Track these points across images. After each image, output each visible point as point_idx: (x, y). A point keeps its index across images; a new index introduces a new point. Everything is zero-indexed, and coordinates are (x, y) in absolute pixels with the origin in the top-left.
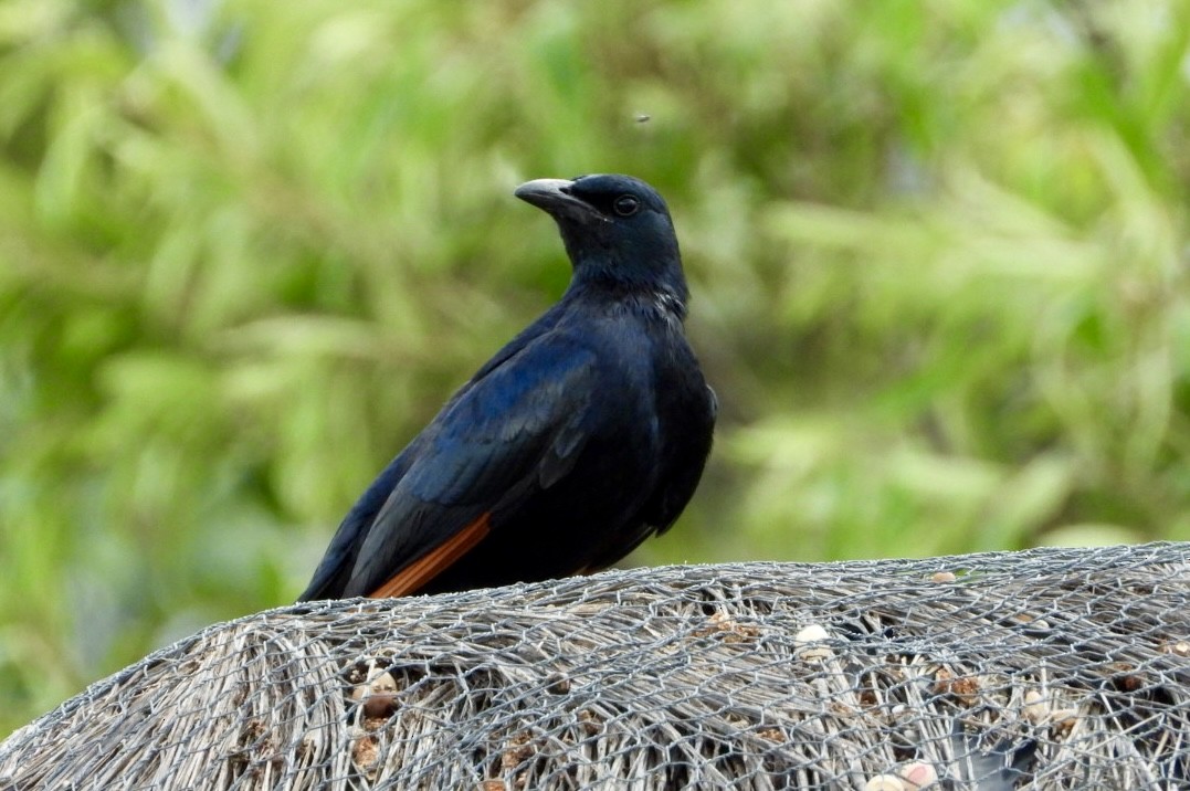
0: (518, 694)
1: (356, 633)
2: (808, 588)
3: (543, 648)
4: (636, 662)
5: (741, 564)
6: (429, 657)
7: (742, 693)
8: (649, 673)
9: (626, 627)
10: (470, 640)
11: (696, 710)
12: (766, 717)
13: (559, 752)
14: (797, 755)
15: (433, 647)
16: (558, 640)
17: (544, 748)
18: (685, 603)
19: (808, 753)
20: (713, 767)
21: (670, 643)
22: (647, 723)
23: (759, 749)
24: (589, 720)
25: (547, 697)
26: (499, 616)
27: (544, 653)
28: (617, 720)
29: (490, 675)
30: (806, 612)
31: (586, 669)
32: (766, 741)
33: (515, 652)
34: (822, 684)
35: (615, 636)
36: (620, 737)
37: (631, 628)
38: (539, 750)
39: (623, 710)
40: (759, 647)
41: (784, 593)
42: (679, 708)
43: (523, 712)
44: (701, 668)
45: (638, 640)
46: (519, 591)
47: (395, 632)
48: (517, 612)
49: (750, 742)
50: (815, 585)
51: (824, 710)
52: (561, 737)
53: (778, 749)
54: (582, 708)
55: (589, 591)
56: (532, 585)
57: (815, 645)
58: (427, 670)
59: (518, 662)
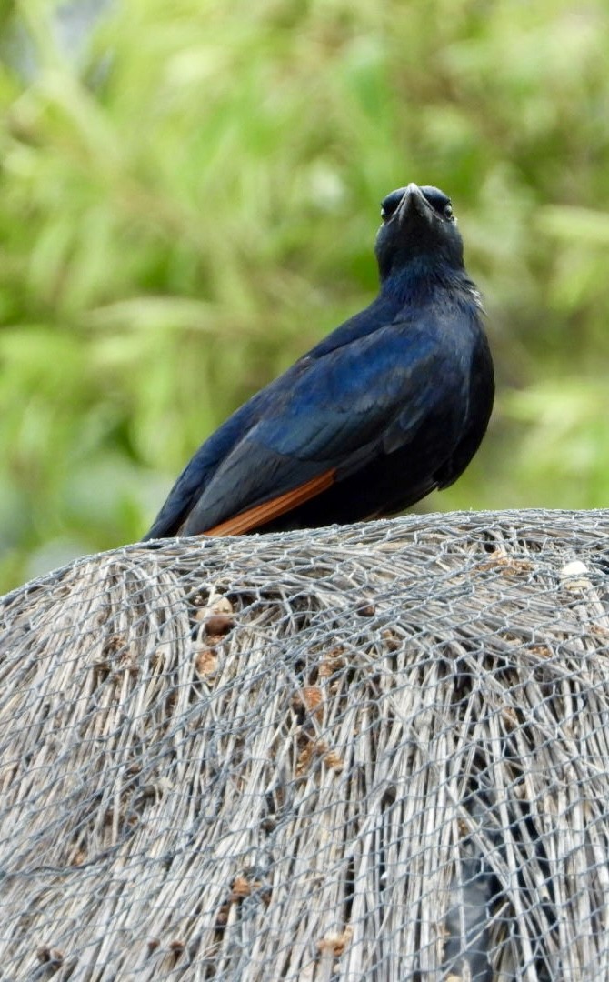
0: (332, 616)
1: (199, 565)
2: (571, 531)
3: (354, 579)
4: (430, 591)
5: (517, 511)
6: (260, 585)
7: (516, 617)
8: (440, 599)
9: (421, 562)
10: (293, 572)
11: (479, 630)
12: (536, 637)
13: (366, 664)
14: (561, 668)
15: (262, 577)
16: (366, 572)
17: (353, 661)
18: (470, 543)
19: (570, 667)
20: (492, 678)
21: (458, 575)
22: (438, 641)
23: (530, 663)
24: (391, 638)
25: (356, 619)
26: (316, 552)
27: (354, 583)
28: (414, 638)
29: (309, 600)
30: (570, 550)
31: (388, 596)
32: (537, 657)
33: (330, 581)
34: (582, 610)
35: (412, 569)
36: (416, 653)
37: (426, 563)
38: (350, 662)
39: (418, 630)
40: (531, 579)
41: (552, 535)
42: (465, 629)
43: (336, 631)
44: (483, 596)
45: (432, 572)
46: (334, 531)
47: (232, 564)
48: (332, 549)
49: (523, 657)
50: (577, 528)
51: (584, 632)
52: (367, 652)
53: (546, 663)
54: (385, 629)
55: (392, 532)
56: (345, 527)
57: (576, 578)
58: (258, 596)
59: (331, 589)
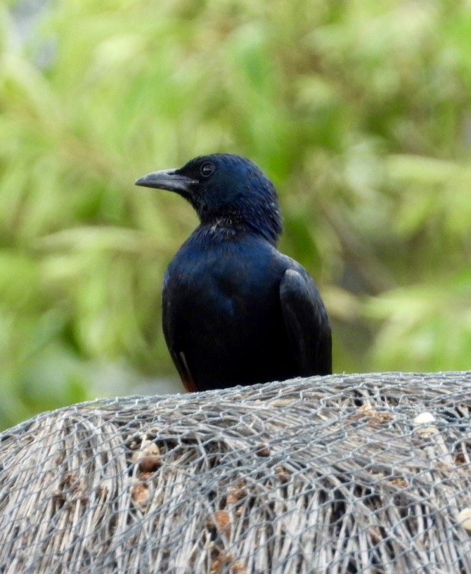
0: (237, 457)
1: (133, 418)
2: (421, 389)
3: (254, 427)
4: (312, 436)
5: (379, 374)
6: (181, 433)
7: (380, 456)
8: (321, 443)
9: (306, 414)
10: (206, 423)
11: (351, 466)
12: (396, 471)
13: (263, 494)
14: (415, 495)
15: (182, 427)
16: (263, 422)
17: (254, 491)
18: (343, 399)
19: (422, 494)
20: (361, 503)
21: (334, 424)
22: (319, 475)
23: (390, 491)
24: (282, 473)
25: (255, 459)
26: (225, 407)
27: (254, 431)
28: (300, 473)
29: (219, 445)
30: (421, 404)
31: (280, 441)
32: (396, 487)
33: (235, 430)
34: (431, 450)
35: (299, 420)
36: (302, 484)
37: (309, 415)
38: (251, 492)
39: (304, 466)
40: (391, 427)
41: (406, 392)
42: (340, 466)
43: (240, 468)
44: (353, 440)
45: (314, 422)
46: (238, 391)
47: (159, 417)
48: (237, 405)
49: (385, 487)
50: (426, 387)
51: (432, 467)
52: (264, 484)
53: (402, 491)
54: (277, 466)
55: (283, 391)
56: (246, 387)
57: (426, 425)
58: (179, 441)
59: (236, 436)
